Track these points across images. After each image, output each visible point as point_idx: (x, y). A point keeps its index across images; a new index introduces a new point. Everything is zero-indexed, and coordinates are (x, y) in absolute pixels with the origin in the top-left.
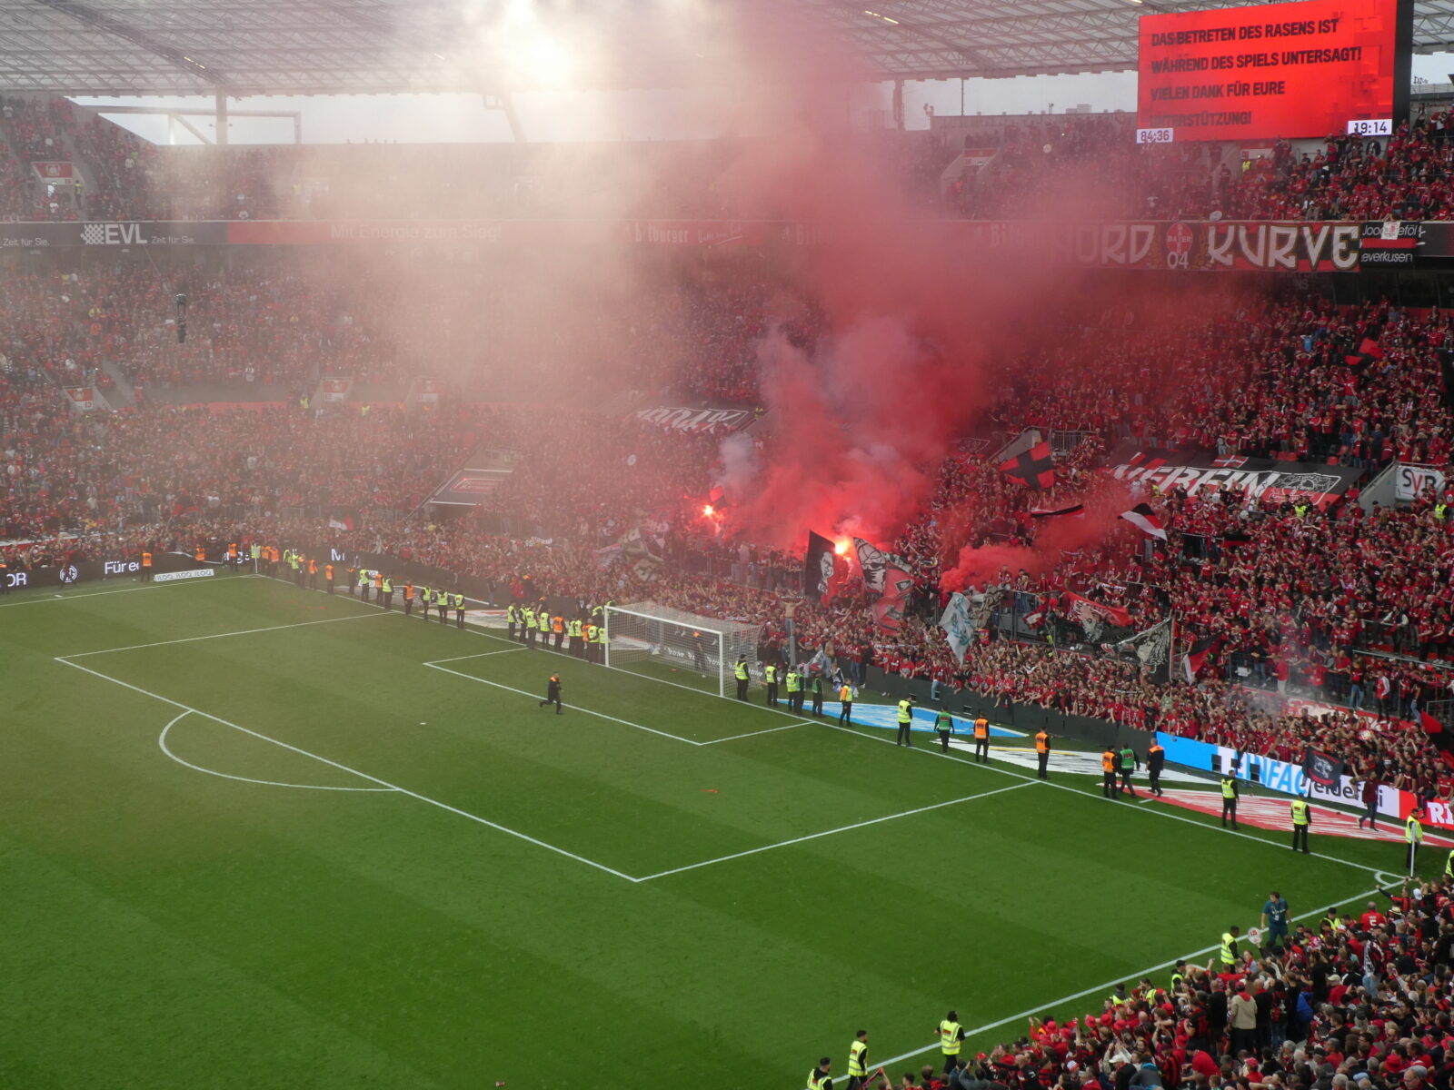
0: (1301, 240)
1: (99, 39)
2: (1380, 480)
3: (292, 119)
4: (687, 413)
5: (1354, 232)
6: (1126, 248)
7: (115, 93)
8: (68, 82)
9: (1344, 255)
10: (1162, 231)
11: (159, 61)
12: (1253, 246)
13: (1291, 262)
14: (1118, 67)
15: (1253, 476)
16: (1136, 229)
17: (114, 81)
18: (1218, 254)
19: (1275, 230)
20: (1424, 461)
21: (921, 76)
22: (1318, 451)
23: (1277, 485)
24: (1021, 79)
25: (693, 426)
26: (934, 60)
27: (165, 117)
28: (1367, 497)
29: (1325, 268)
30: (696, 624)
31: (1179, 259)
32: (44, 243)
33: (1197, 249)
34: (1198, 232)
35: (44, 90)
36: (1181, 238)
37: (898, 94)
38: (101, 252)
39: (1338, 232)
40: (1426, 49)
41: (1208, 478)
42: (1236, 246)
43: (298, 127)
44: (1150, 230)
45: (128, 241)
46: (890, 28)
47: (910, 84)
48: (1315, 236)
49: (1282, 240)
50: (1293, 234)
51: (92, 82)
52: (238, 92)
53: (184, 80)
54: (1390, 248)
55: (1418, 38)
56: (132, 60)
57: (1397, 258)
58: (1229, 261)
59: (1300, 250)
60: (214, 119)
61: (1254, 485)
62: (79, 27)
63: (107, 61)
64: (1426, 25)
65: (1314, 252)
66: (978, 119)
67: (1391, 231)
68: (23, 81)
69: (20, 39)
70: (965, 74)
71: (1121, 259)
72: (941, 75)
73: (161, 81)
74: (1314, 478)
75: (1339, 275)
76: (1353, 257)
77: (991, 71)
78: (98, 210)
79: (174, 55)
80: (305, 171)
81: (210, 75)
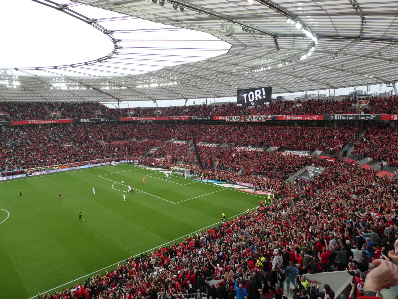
0: (258, 118)
1: (102, 95)
2: (269, 148)
4: (180, 141)
5: (265, 117)
6: (236, 119)
7: (105, 101)
8: (99, 100)
9: (264, 120)
10: (241, 117)
11: (110, 97)
12: (252, 119)
13: (257, 121)
14: (234, 96)
15: (253, 148)
16: (237, 117)
17: (105, 100)
18: (248, 120)
19: (255, 117)
20: (275, 146)
21: (209, 98)
22: (261, 145)
23: (256, 149)
24: (222, 98)
25: (181, 143)
26: (211, 96)
28: (267, 150)
29: (261, 121)
30: (183, 169)
31: (243, 121)
32: (96, 121)
33: (245, 119)
34: (245, 117)
35: (95, 101)
36: (243, 118)
37: (206, 100)
38: (103, 122)
39: (263, 117)
40: (273, 93)
41: (247, 149)
42: (250, 119)
43: (129, 105)
44: (239, 117)
45: (106, 121)
46: (205, 92)
47: (208, 99)
48: (260, 117)
49: (256, 118)
50: (257, 117)
51: (102, 100)
52: (121, 101)
53: (114, 100)
54: (269, 119)
55: (272, 92)
56: (107, 97)
57: (270, 120)
58: (249, 121)
59: (258, 119)
60: (118, 105)
61: (253, 149)
62: (100, 93)
63: (104, 97)
64: (273, 90)
65: (260, 119)
66: (217, 103)
67: (270, 116)
68: (93, 100)
69: (92, 95)
70: (215, 97)
71: (235, 121)
72: (212, 97)
73: (111, 100)
74: (261, 148)
75: (263, 122)
76: (265, 120)
77: (218, 97)
78: (103, 117)
79: (112, 97)
80: (130, 111)
81: (117, 99)
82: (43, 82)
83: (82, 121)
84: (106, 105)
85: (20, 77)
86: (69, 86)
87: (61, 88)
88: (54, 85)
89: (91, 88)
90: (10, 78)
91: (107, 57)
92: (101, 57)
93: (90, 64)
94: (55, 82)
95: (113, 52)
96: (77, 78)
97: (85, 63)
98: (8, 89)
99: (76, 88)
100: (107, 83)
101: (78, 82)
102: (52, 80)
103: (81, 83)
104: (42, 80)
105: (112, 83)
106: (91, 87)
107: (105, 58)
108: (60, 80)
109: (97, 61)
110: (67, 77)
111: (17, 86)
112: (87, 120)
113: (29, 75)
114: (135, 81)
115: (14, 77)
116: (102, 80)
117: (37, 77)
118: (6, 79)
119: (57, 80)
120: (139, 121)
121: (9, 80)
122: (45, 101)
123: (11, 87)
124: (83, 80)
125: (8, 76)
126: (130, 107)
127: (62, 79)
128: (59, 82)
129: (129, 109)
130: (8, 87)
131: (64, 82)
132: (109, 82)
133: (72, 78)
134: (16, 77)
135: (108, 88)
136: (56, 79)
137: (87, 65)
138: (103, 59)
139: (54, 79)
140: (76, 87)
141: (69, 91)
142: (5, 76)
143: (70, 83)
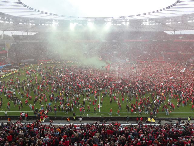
3: (180, 32)
7: (167, 31)
11: (170, 28)
32: (160, 41)
35: (162, 31)
38: (164, 42)
45: (166, 41)
51: (165, 30)
52: (176, 31)
56: (168, 28)
62: (165, 26)
68: (160, 30)
69: (161, 27)
73: (170, 30)
78: (164, 39)
79: (172, 28)
80: (181, 36)
81: (174, 29)
82: (138, 22)
83: (153, 41)
84: (167, 33)
85: (130, 20)
86: (150, 23)
87: (146, 24)
88: (143, 23)
89: (161, 24)
90: (126, 21)
93: (163, 10)
94: (144, 21)
95: (177, 1)
96: (155, 19)
99: (153, 24)
103: (156, 21)
105: (173, 20)
107: (172, 6)
108: (146, 20)
109: (167, 8)
110: (150, 18)
111: (128, 24)
112: (156, 41)
113: (133, 19)
114: (188, 18)
116: (167, 19)
117: (136, 19)
118: (124, 22)
120: (186, 42)
122: (138, 31)
124: (158, 19)
129: (181, 35)
130: (125, 25)
131: (148, 21)
132: (171, 20)
133: (152, 19)
134: (128, 20)
135: (170, 23)
137: (161, 11)
141: (150, 26)
142: (124, 20)
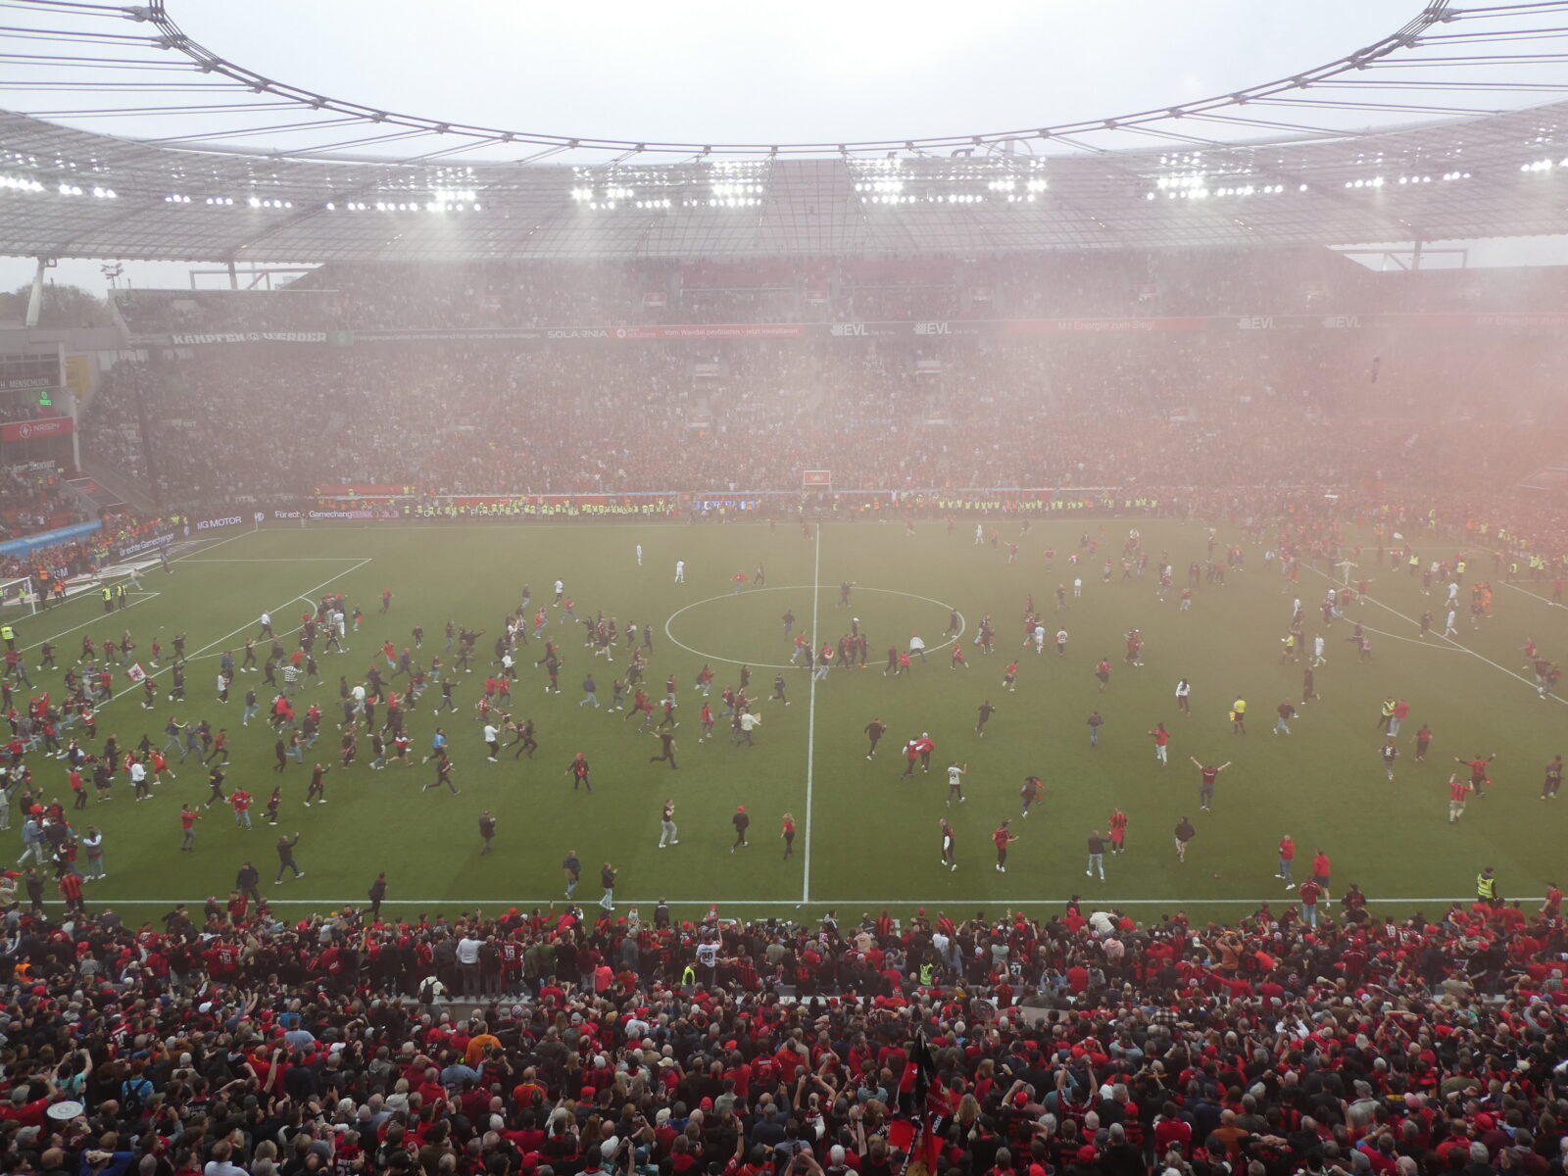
1: (1350, 212)
3: (1462, 254)
7: (1355, 242)
8: (1328, 237)
11: (1384, 223)
17: (1355, 236)
27: (1382, 255)
32: (1300, 327)
35: (1312, 242)
38: (1333, 332)
43: (1465, 258)
45: (1349, 326)
52: (1429, 239)
53: (1397, 233)
56: (1368, 223)
60: (1412, 255)
63: (1353, 224)
68: (1301, 238)
69: (1305, 215)
73: (1383, 234)
78: (1333, 308)
79: (1393, 220)
80: (1467, 285)
81: (1414, 230)
82: (1123, 172)
83: (1246, 323)
85: (1052, 161)
86: (1213, 184)
87: (1183, 195)
88: (1163, 183)
89: (1303, 187)
90: (1022, 169)
91: (1395, 41)
92: (1369, 45)
93: (1315, 80)
94: (1167, 171)
95: (1427, 11)
96: (1253, 148)
97: (1292, 79)
98: (1010, 207)
99: (1239, 191)
100: (1379, 160)
101: (1255, 166)
102: (1158, 162)
103: (1263, 168)
104: (1121, 165)
105: (1401, 155)
106: (1305, 182)
107: (1386, 46)
108: (1186, 159)
109: (1348, 63)
110: (1215, 145)
111: (1037, 194)
112: (1268, 323)
113: (1080, 151)
114: (1521, 139)
115: (1033, 163)
116: (1356, 146)
117: (1106, 155)
118: (1009, 174)
119: (1173, 162)
121: (1016, 174)
122: (1118, 245)
123: (1020, 199)
124: (1276, 152)
125: (1017, 161)
126: (1470, 265)
127: (1192, 158)
128: (1179, 171)
129: (1466, 275)
130: (1011, 199)
131: (1200, 169)
132: (1388, 154)
133: (1233, 149)
134: (1038, 162)
135: (1377, 183)
136: (1170, 159)
137: (1304, 85)
138: (1377, 49)
139: (1164, 160)
140: (1244, 186)
141: (1213, 206)
142: (1006, 163)
143: (1221, 171)
